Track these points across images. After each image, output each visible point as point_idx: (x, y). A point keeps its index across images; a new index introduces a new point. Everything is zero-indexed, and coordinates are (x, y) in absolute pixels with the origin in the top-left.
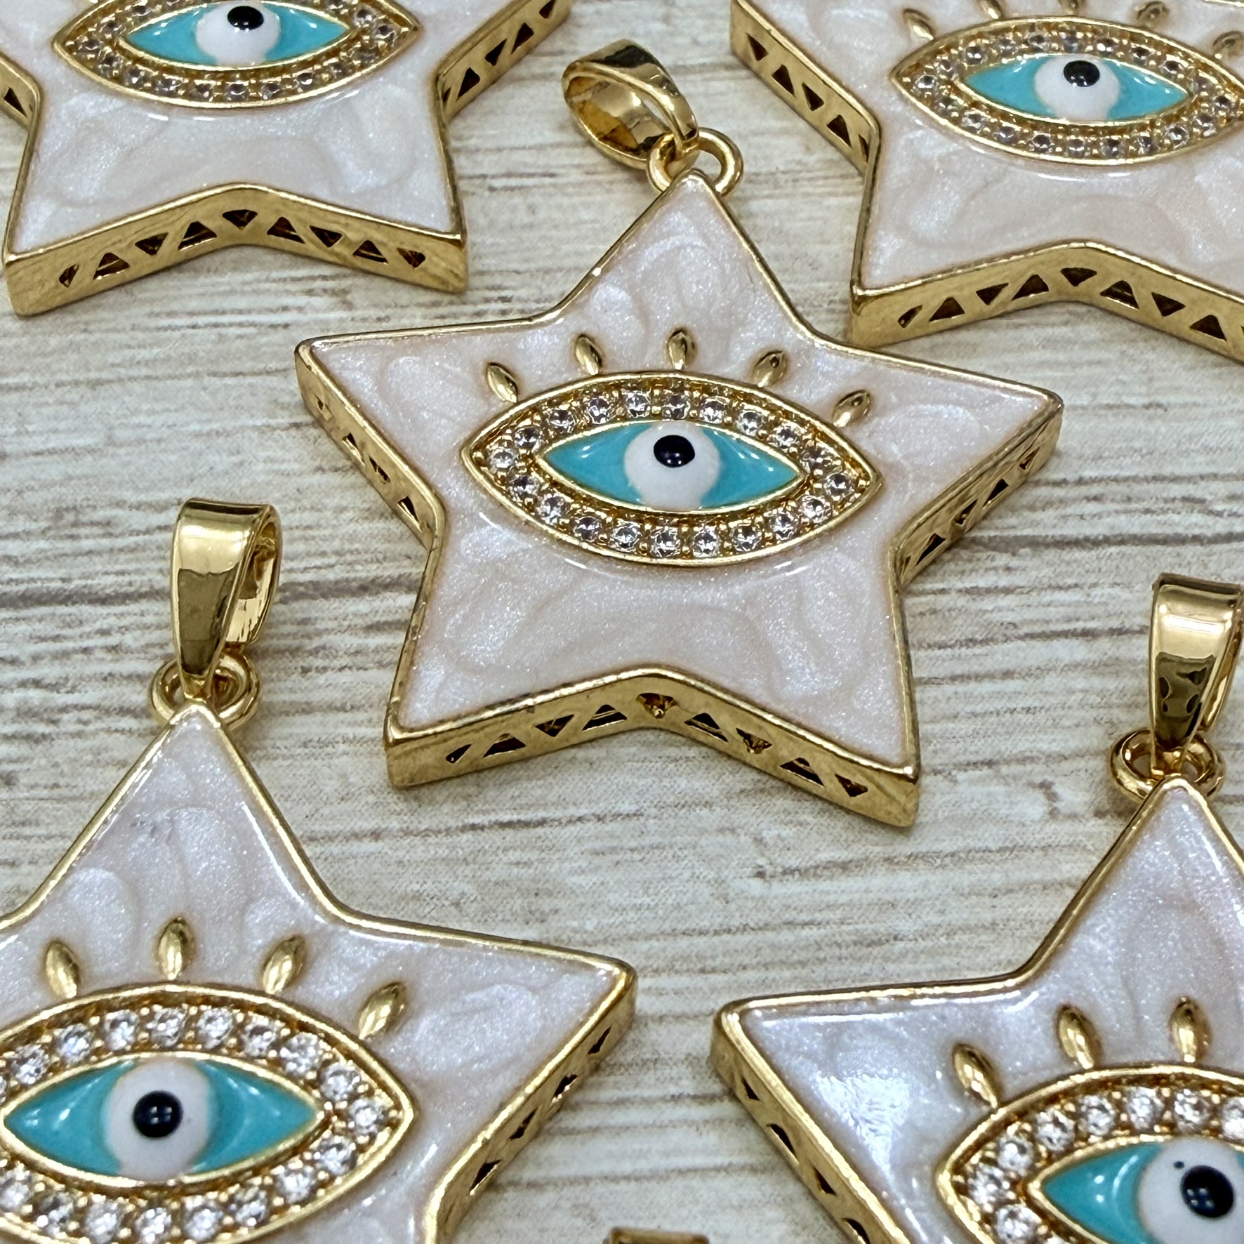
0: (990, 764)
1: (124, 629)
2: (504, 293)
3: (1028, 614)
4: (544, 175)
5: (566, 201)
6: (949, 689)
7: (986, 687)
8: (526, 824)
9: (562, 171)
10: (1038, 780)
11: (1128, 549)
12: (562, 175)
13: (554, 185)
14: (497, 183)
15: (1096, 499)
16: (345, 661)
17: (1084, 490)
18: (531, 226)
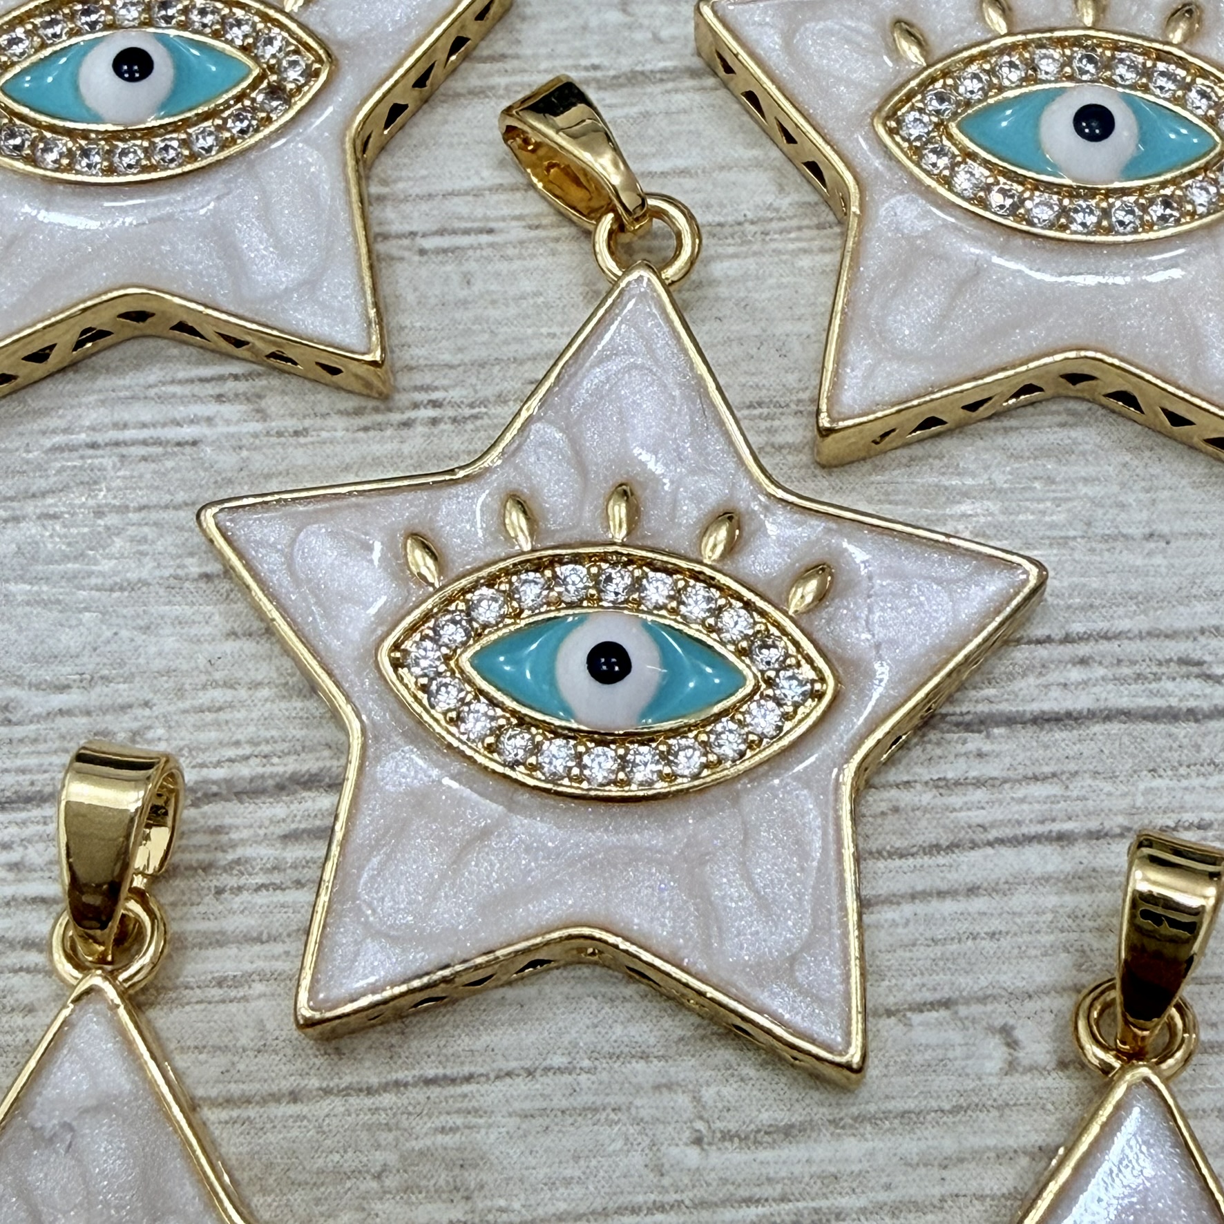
0: (946, 1004)
1: (25, 842)
2: (435, 395)
3: (998, 813)
4: (480, 231)
5: (503, 267)
6: (908, 909)
7: (948, 907)
8: (453, 1081)
9: (501, 225)
10: (998, 1023)
11: (1115, 727)
12: (501, 231)
13: (492, 245)
14: (429, 243)
15: (1083, 662)
16: (260, 879)
17: (1069, 650)
18: (464, 303)
